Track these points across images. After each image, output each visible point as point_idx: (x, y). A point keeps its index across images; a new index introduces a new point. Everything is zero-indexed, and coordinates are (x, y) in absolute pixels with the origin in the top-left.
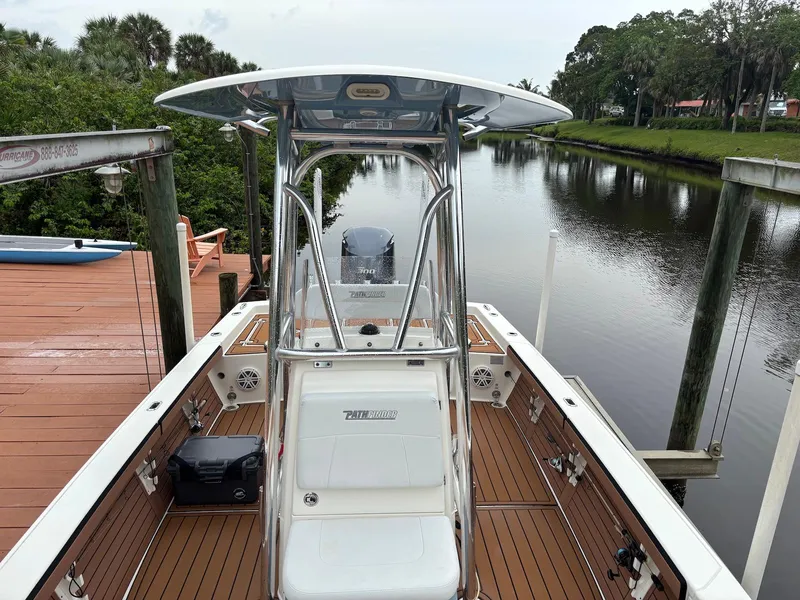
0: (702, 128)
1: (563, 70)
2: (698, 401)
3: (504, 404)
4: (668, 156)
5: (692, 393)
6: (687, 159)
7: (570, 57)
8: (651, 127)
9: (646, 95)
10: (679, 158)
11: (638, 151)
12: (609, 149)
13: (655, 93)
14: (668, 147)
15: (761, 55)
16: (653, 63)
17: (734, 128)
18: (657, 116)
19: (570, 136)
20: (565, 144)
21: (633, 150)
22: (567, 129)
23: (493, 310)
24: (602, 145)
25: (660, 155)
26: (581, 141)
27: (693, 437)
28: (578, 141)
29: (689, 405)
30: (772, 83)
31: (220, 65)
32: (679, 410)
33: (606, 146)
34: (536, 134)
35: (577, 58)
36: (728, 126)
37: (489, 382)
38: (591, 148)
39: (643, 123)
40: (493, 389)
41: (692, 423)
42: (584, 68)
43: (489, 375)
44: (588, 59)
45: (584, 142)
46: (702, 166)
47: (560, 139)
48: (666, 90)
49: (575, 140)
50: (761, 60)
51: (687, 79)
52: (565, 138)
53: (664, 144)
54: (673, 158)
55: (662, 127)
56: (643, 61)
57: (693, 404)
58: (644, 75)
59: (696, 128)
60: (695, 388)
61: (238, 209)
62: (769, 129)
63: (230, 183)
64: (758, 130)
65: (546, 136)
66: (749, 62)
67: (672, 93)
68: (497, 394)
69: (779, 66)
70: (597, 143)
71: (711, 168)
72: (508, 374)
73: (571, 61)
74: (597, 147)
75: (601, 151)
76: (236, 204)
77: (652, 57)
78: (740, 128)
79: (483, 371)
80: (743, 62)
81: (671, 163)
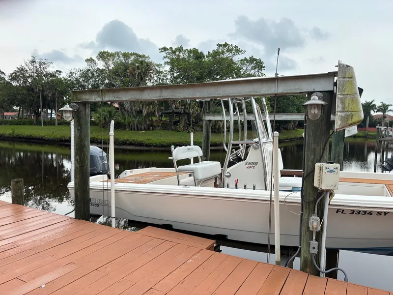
0: (24, 124)
4: (14, 137)
14: (13, 133)
15: (50, 93)
17: (43, 124)
30: (57, 105)
36: (39, 123)
50: (50, 95)
51: (9, 101)
54: (17, 138)
59: (20, 124)
62: (59, 124)
64: (54, 125)
69: (58, 98)
78: (45, 124)
80: (41, 95)
81: (17, 141)
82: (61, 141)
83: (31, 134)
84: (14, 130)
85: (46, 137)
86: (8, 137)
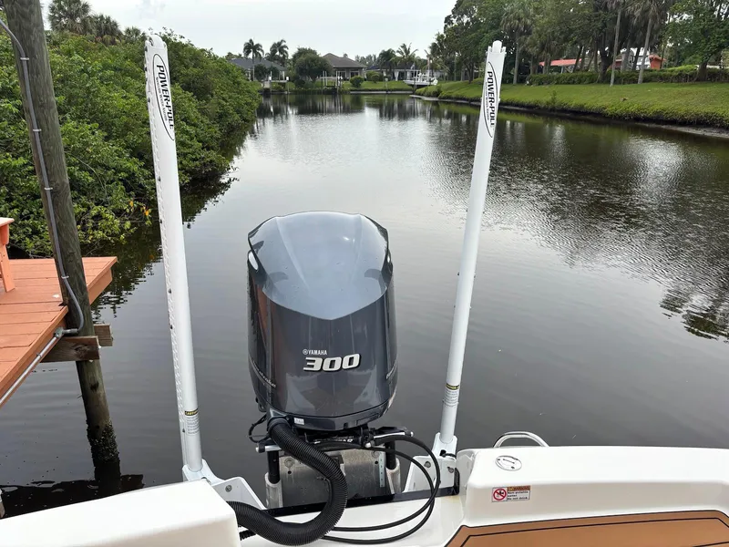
0: (580, 82)
1: (442, 32)
4: (553, 110)
6: (573, 112)
7: (448, 20)
8: (531, 84)
9: (524, 53)
10: (564, 111)
11: (522, 106)
13: (533, 51)
14: (553, 100)
15: (638, 8)
16: (529, 22)
17: (612, 80)
18: (534, 73)
19: (453, 95)
20: (450, 103)
21: (517, 105)
22: (448, 89)
25: (545, 108)
26: (464, 99)
28: (461, 99)
30: (648, 34)
31: (99, 28)
34: (419, 94)
35: (454, 20)
36: (605, 79)
39: (521, 81)
42: (462, 29)
44: (465, 21)
46: (589, 117)
47: (444, 98)
48: (543, 47)
49: (458, 99)
50: (637, 13)
51: (562, 37)
52: (449, 97)
53: (549, 98)
54: (558, 111)
55: (540, 83)
56: (519, 20)
58: (522, 34)
59: (574, 83)
61: (98, 178)
62: (645, 80)
63: (87, 144)
64: (635, 82)
65: (429, 96)
66: (626, 15)
67: (549, 50)
69: (654, 18)
71: (598, 119)
73: (449, 24)
76: (99, 171)
77: (527, 16)
78: (618, 81)
80: (619, 16)
81: (557, 116)
82: (637, 119)
83: (582, 102)
84: (555, 95)
85: (609, 110)
86: (544, 107)
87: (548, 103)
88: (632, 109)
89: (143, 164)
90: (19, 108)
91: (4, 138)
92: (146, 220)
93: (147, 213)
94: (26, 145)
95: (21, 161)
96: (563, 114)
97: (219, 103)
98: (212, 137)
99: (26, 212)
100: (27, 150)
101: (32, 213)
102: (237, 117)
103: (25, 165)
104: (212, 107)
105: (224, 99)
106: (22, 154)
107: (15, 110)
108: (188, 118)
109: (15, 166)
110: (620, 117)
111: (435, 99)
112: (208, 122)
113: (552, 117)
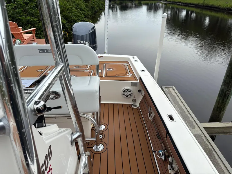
2: (228, 98)
3: (138, 106)
4: (203, 6)
5: (225, 95)
6: (210, 7)
10: (207, 6)
11: (194, 5)
12: (184, 4)
14: (204, 3)
19: (171, 1)
20: (170, 3)
21: (192, 4)
23: (136, 58)
24: (182, 3)
26: (175, 2)
27: (223, 113)
28: (174, 2)
29: (223, 100)
32: (218, 102)
33: (183, 3)
34: (160, 1)
37: (130, 95)
38: (178, 4)
40: (132, 98)
41: (224, 107)
43: (130, 91)
45: (176, 2)
46: (215, 9)
47: (168, 2)
49: (173, 2)
53: (202, 2)
54: (205, 6)
57: (225, 100)
60: (227, 93)
65: (164, 1)
68: (134, 101)
70: (180, 3)
71: (218, 10)
72: (140, 91)
74: (181, 4)
75: (182, 5)
79: (127, 90)
81: (205, 8)
82: (230, 10)
84: (205, 1)
85: (221, 7)
86: (201, 5)
87: (202, 4)
88: (229, 6)
89: (67, 21)
90: (35, 5)
91: (32, 13)
92: (67, 36)
93: (67, 34)
94: (37, 15)
95: (36, 19)
96: (207, 8)
97: (92, 4)
98: (89, 14)
99: (38, 33)
100: (37, 17)
101: (39, 33)
102: (98, 8)
103: (37, 21)
104: (90, 5)
105: (94, 2)
106: (36, 17)
107: (34, 5)
108: (82, 8)
109: (35, 21)
110: (224, 9)
111: (166, 2)
112: (88, 10)
113: (203, 9)
